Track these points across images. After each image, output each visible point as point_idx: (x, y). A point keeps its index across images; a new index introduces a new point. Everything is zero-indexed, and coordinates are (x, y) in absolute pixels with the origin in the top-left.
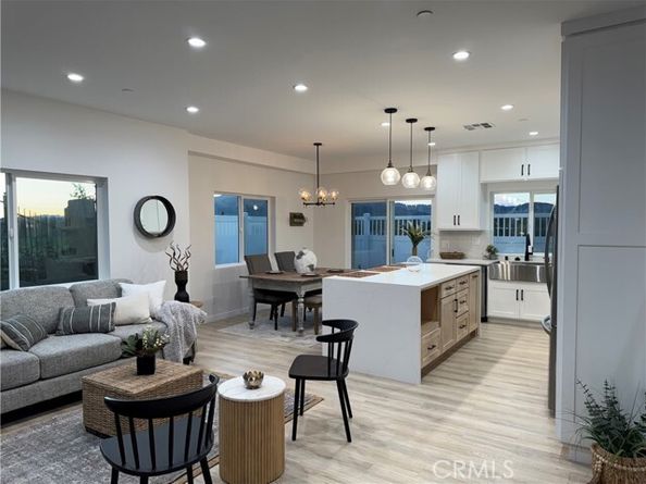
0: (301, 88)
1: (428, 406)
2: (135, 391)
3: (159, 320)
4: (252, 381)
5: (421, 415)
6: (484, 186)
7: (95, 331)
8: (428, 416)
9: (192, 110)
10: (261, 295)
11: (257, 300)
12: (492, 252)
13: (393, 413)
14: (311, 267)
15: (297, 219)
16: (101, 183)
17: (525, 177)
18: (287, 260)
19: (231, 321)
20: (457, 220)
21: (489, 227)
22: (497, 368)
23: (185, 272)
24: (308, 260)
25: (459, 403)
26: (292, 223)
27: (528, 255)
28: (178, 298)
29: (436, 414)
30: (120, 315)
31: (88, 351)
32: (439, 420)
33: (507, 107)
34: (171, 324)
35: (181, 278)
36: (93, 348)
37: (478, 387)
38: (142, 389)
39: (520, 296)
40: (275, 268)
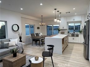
0: (41, 4)
1: (65, 59)
2: (13, 61)
3: (17, 45)
4: (37, 59)
5: (64, 61)
6: (67, 22)
7: (5, 48)
8: (66, 61)
9: (22, 9)
10: (34, 40)
11: (33, 41)
12: (69, 32)
13: (60, 61)
14: (41, 35)
15: (38, 28)
16: (6, 22)
17: (74, 21)
18: (37, 34)
19: (29, 44)
20: (63, 28)
21: (68, 29)
22: (73, 51)
23: (21, 37)
24: (41, 34)
25: (70, 58)
26: (38, 29)
27: (74, 33)
28: (20, 41)
29: (67, 60)
30: (10, 45)
31: (4, 52)
32: (68, 61)
33: (74, 9)
34: (19, 46)
35: (20, 38)
36: (5, 52)
37: (72, 55)
38: (14, 60)
39: (73, 39)
40: (36, 36)
